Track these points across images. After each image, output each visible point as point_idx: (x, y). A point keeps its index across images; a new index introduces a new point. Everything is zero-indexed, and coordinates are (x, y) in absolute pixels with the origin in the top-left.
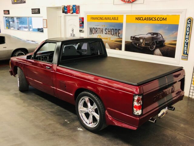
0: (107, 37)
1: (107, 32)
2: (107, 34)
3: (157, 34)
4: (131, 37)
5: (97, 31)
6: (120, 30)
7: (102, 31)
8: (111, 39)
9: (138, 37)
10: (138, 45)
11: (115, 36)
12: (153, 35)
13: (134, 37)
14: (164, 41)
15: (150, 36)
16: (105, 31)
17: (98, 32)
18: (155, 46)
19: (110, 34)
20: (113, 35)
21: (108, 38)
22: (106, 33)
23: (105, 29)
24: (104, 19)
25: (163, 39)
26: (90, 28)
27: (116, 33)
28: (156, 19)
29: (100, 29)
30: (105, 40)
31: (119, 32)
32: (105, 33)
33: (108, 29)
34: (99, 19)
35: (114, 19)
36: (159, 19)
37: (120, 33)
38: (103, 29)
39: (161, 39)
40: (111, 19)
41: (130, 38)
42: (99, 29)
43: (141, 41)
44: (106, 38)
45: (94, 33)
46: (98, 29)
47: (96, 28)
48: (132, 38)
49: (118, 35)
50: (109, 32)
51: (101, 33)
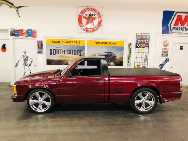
1: (69, 52)
2: (69, 54)
3: (111, 53)
4: (92, 55)
5: (58, 52)
6: (82, 50)
7: (65, 52)
8: (74, 58)
9: (97, 55)
11: (78, 55)
12: (108, 53)
15: (106, 54)
16: (68, 51)
17: (60, 53)
18: (110, 60)
20: (76, 54)
21: (71, 57)
23: (68, 50)
24: (66, 43)
26: (50, 50)
29: (62, 51)
30: (68, 59)
31: (82, 52)
32: (68, 54)
33: (71, 50)
34: (60, 42)
35: (76, 42)
36: (111, 44)
38: (65, 50)
39: (114, 55)
40: (73, 42)
42: (61, 50)
44: (68, 57)
45: (54, 53)
46: (60, 51)
47: (57, 50)
49: (81, 54)
50: (72, 53)
51: (63, 54)
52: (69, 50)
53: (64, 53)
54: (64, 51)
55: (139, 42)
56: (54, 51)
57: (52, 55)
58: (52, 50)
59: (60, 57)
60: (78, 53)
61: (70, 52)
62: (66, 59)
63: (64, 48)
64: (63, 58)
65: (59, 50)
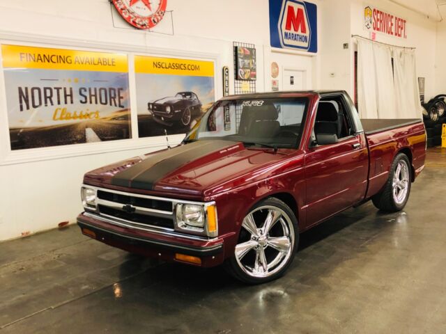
0: (89, 112)
1: (86, 97)
2: (86, 102)
3: (190, 94)
4: (149, 104)
5: (50, 98)
6: (122, 89)
7: (71, 95)
8: (102, 115)
9: (162, 102)
10: (163, 119)
11: (111, 104)
12: (185, 96)
13: (153, 104)
14: (200, 106)
15: (180, 98)
16: (81, 94)
17: (55, 99)
18: (190, 117)
19: (96, 103)
20: (106, 104)
21: (91, 113)
22: (84, 100)
23: (80, 90)
24: (73, 61)
25: (199, 101)
26: (20, 89)
27: (114, 98)
28: (186, 66)
29: (62, 92)
30: (84, 120)
31: (121, 95)
32: (81, 102)
33: (90, 90)
34: (54, 59)
35: (105, 62)
36: (190, 67)
37: (122, 98)
38: (71, 89)
40: (96, 62)
41: (147, 107)
42: (58, 89)
43: (168, 109)
44: (84, 114)
45: (37, 103)
46: (55, 92)
47: (45, 89)
48: (151, 107)
49: (119, 102)
50: (93, 98)
51: (66, 103)
52: (85, 90)
53: (69, 98)
54: (68, 93)
55: (240, 65)
56: (36, 92)
57: (28, 108)
58: (26, 89)
59: (58, 116)
60: (111, 98)
61: (87, 94)
62: (78, 121)
63: (69, 81)
64: (67, 118)
65: (50, 89)
